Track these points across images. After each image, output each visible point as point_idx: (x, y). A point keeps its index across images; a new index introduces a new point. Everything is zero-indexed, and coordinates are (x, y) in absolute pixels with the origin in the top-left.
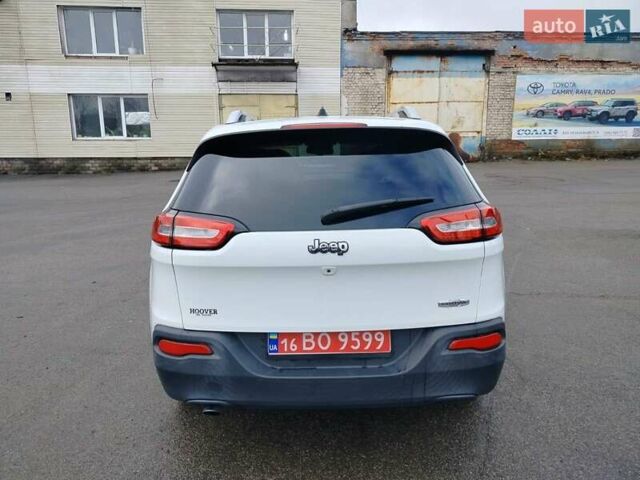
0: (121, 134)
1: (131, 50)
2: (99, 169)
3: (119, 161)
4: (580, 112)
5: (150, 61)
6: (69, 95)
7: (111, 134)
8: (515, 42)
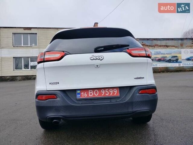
0: (29, 68)
1: (33, 45)
2: (21, 79)
3: (27, 77)
4: (162, 59)
5: (39, 48)
6: (13, 57)
7: (25, 69)
8: (142, 41)
